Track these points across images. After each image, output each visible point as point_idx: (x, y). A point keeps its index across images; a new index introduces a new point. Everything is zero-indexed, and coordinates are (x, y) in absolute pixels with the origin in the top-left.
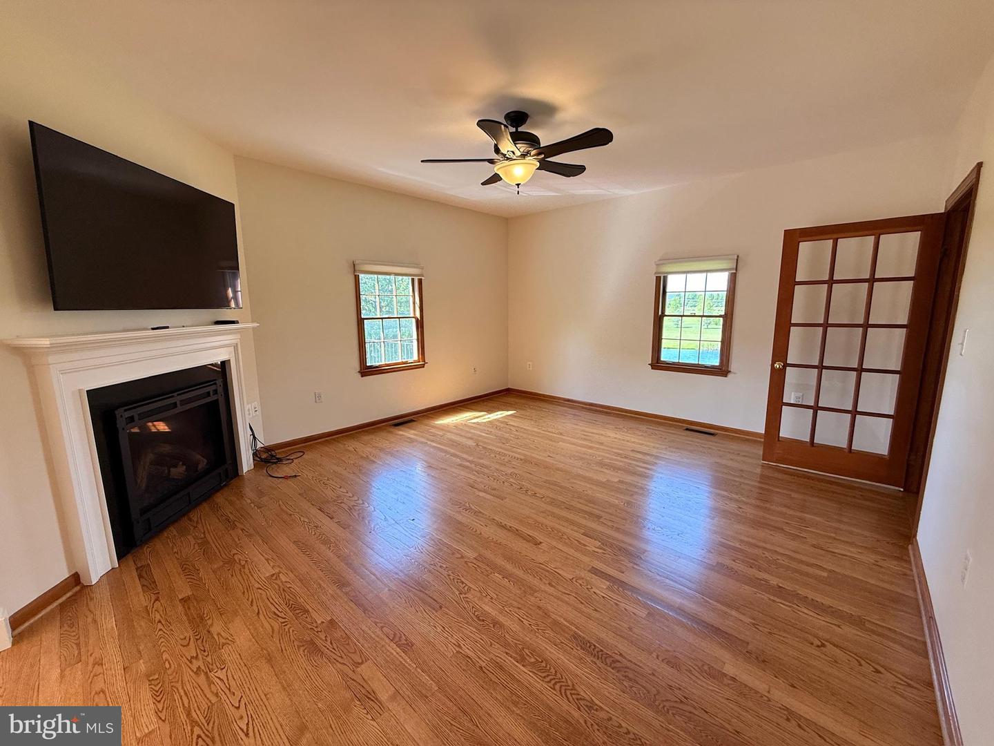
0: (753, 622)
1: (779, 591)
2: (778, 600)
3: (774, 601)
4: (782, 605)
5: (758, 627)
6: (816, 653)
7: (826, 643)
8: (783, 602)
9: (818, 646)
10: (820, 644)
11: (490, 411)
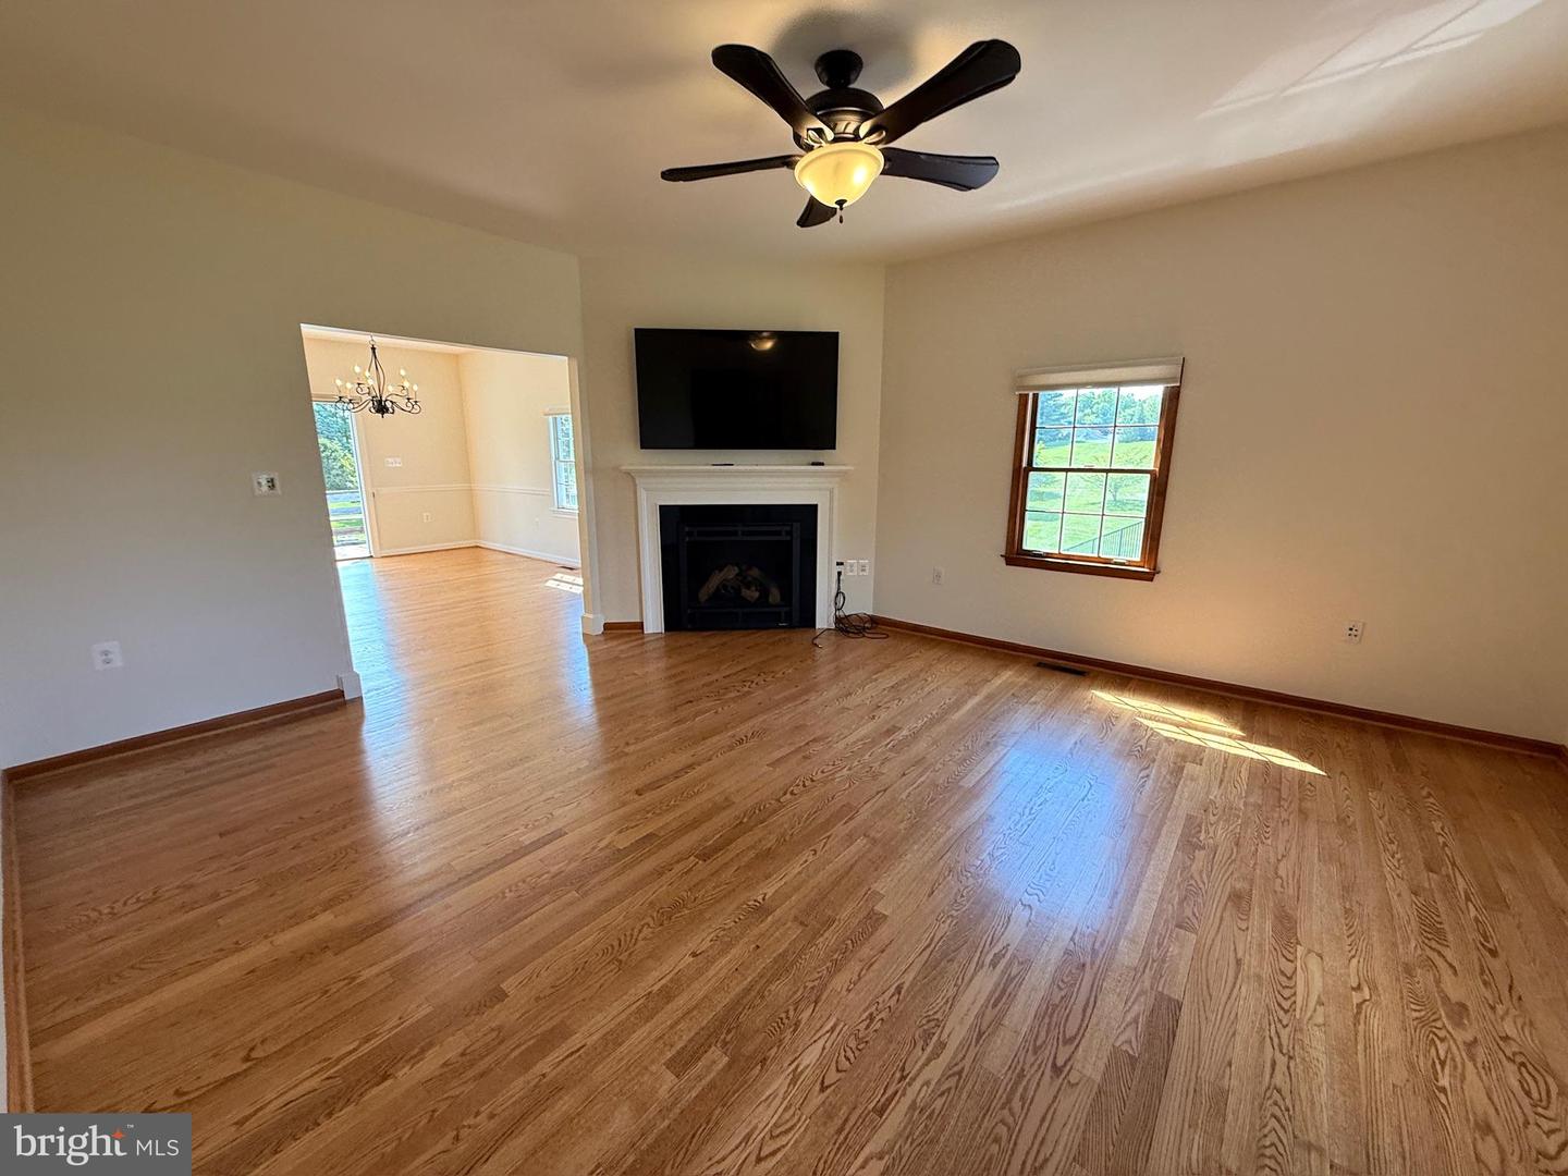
0: (358, 981)
1: (378, 1069)
2: (366, 1048)
3: (367, 1040)
4: (351, 1047)
5: (346, 981)
6: (249, 1037)
7: (245, 1066)
8: (353, 1057)
9: (252, 1049)
10: (254, 1055)
11: (1252, 734)
